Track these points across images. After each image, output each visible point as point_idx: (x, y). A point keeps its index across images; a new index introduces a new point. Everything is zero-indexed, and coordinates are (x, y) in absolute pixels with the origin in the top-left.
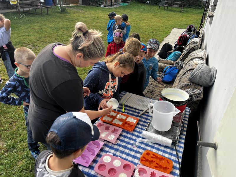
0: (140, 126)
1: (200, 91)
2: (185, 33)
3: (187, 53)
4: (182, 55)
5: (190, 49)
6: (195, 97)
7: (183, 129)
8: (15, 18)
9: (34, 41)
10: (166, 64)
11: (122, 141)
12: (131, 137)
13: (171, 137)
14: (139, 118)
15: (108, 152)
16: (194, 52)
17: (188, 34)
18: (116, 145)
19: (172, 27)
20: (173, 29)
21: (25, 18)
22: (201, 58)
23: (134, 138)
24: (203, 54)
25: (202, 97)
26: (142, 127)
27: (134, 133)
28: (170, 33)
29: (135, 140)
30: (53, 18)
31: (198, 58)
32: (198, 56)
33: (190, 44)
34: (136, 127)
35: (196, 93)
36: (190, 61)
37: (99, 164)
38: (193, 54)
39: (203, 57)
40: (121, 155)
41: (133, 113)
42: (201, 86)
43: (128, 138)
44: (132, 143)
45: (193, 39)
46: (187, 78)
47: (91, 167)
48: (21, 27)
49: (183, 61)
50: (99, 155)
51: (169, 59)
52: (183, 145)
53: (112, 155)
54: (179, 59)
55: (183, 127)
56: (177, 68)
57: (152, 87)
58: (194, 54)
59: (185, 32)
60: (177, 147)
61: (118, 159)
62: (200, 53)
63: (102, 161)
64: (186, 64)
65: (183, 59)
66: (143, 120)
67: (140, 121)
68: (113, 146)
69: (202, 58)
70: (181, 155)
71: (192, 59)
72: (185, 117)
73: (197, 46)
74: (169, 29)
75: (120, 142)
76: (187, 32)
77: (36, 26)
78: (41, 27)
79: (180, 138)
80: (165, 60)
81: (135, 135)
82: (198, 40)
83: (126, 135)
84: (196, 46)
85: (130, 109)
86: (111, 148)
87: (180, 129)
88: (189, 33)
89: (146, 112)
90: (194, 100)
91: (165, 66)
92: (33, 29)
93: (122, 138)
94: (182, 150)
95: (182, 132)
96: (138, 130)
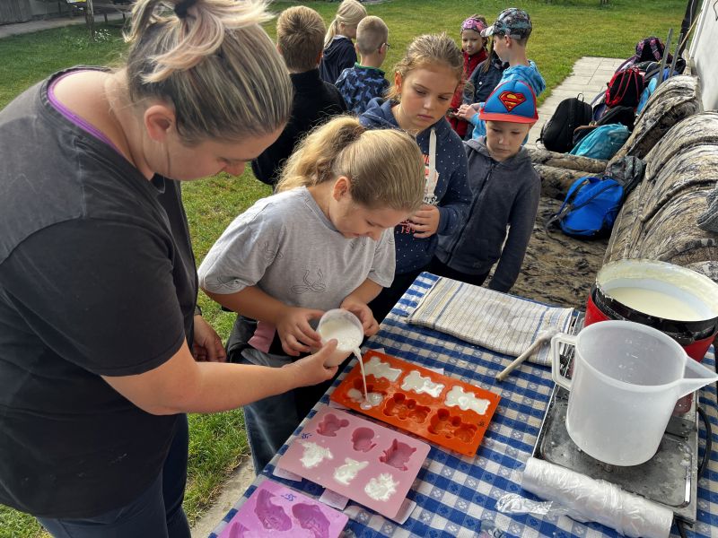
0: (506, 431)
2: (628, 66)
3: (653, 128)
4: (633, 136)
5: (666, 114)
8: (80, 42)
10: (573, 172)
11: (432, 505)
12: (472, 483)
14: (497, 391)
18: (405, 526)
19: (577, 54)
20: (581, 58)
21: (110, 41)
23: (484, 488)
26: (517, 435)
27: (481, 462)
28: (572, 71)
29: (490, 504)
31: (710, 141)
32: (711, 134)
34: (489, 433)
36: (678, 152)
41: (472, 367)
43: (454, 488)
44: (478, 517)
51: (581, 153)
54: (622, 151)
55: (706, 435)
58: (688, 129)
59: (629, 63)
62: (713, 123)
66: (517, 398)
67: (505, 402)
73: (690, 101)
75: (420, 509)
76: (636, 62)
80: (568, 155)
81: (488, 477)
83: (447, 472)
84: (686, 101)
85: (459, 348)
89: (526, 362)
91: (572, 177)
93: (428, 489)
96: (499, 447)
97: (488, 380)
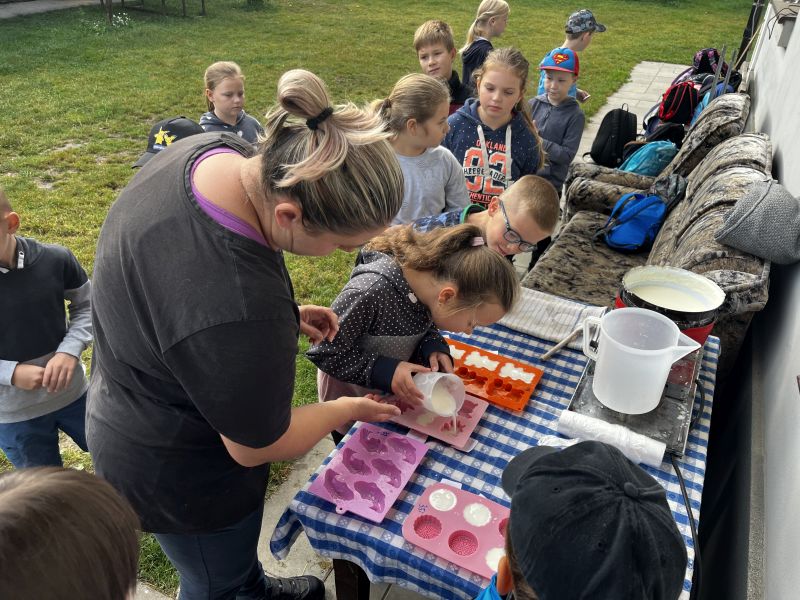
0: (548, 396)
1: (760, 277)
2: (686, 78)
3: (698, 147)
4: (679, 154)
5: (712, 133)
6: (741, 299)
7: (702, 407)
8: (96, 27)
9: (162, 104)
10: (620, 188)
11: (490, 442)
12: (520, 429)
13: (658, 435)
14: (542, 368)
15: (441, 477)
16: (726, 143)
17: (699, 81)
18: (470, 454)
19: (636, 58)
20: (640, 63)
21: (131, 27)
22: (756, 162)
23: (529, 432)
24: (761, 150)
25: (766, 299)
26: (556, 399)
27: (527, 416)
28: (629, 77)
29: (533, 442)
30: (221, 28)
31: (744, 163)
32: (746, 157)
33: (710, 114)
34: (533, 397)
35: (743, 284)
36: (713, 173)
37: (415, 514)
38: (725, 150)
39: (763, 160)
40: (488, 488)
41: (521, 350)
42: (762, 261)
43: (507, 432)
45: (719, 98)
46: (709, 232)
47: (389, 524)
48: (117, 57)
49: (685, 176)
50: (412, 487)
51: (629, 169)
52: (701, 464)
53: (459, 486)
54: (669, 169)
55: (700, 401)
56: (664, 199)
57: (573, 265)
58: (727, 150)
59: (686, 74)
60: (681, 469)
61: (479, 502)
62: (750, 146)
63: (426, 506)
64: (700, 185)
65: (686, 168)
66: (557, 373)
67: (546, 376)
68: (458, 457)
69: (757, 164)
70: (696, 496)
71: (723, 168)
72: (704, 368)
73: (736, 121)
74: (625, 65)
75: (481, 445)
76: (693, 74)
77: (165, 53)
78: (182, 56)
79: (692, 439)
80: (615, 172)
81: (532, 426)
82: (737, 100)
83: (502, 422)
84: (732, 122)
85: (511, 336)
86: (453, 464)
87: (688, 408)
88: (700, 76)
89: (566, 347)
90: (737, 312)
91: (619, 193)
92: (157, 64)
93: (486, 432)
94: (699, 480)
95: (698, 419)
96: (541, 406)
97: (533, 360)
